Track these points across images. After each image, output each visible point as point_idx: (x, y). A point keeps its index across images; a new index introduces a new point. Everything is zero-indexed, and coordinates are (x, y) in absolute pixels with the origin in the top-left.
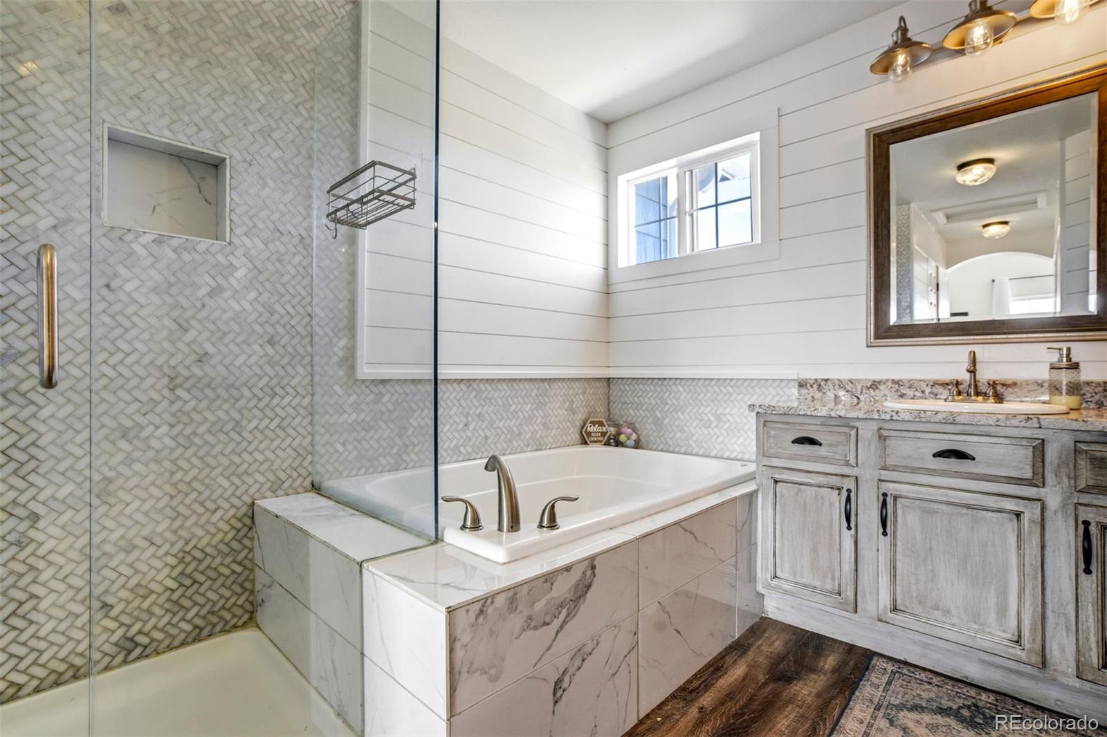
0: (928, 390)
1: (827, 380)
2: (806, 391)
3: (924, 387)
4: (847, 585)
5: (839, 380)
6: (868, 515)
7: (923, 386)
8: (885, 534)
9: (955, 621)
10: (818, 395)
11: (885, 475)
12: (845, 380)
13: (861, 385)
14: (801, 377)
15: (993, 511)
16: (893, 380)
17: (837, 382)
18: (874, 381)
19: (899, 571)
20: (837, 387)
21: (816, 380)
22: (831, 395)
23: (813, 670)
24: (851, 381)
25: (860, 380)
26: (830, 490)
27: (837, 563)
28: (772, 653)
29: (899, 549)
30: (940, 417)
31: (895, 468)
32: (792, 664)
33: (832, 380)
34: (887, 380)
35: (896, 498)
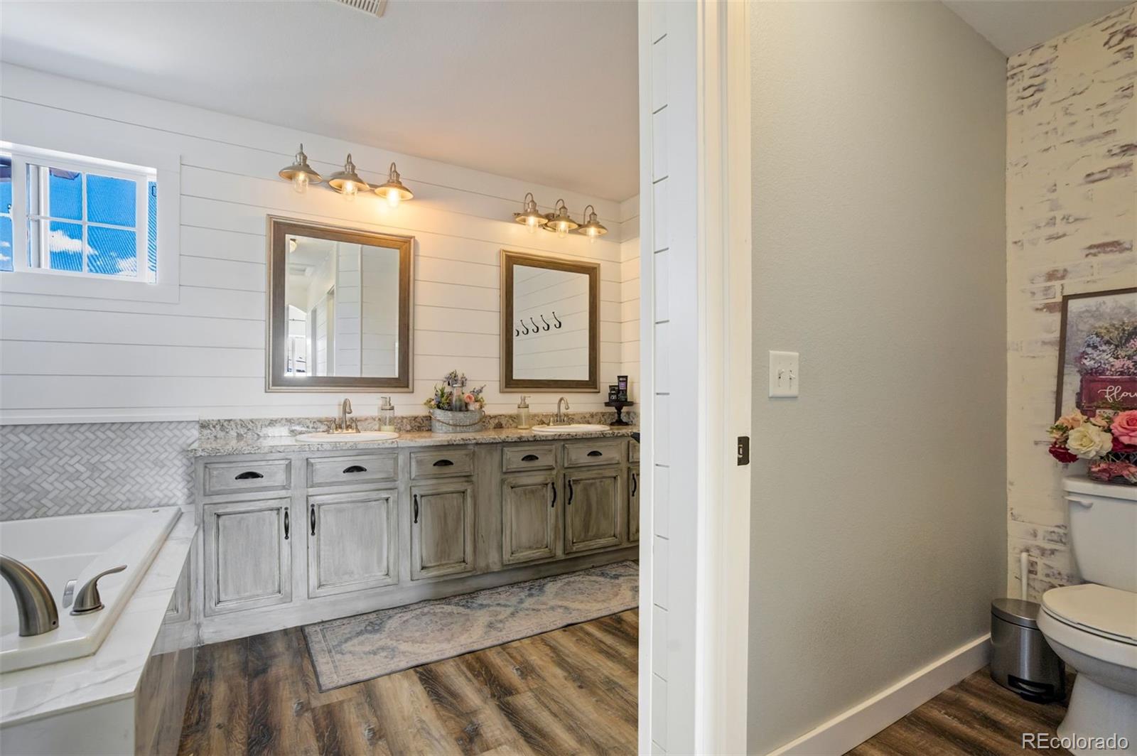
0: (311, 426)
1: (229, 421)
2: (209, 431)
3: (309, 424)
4: (285, 582)
5: (241, 420)
6: (300, 523)
7: (308, 421)
8: (313, 533)
9: (356, 577)
10: (221, 434)
11: (311, 491)
12: (247, 420)
13: (261, 423)
14: (203, 419)
15: (375, 501)
16: (286, 419)
17: (239, 422)
18: (272, 420)
19: (322, 557)
20: (239, 427)
21: (219, 420)
22: (233, 433)
23: (274, 657)
24: (252, 421)
25: (261, 420)
26: (270, 512)
27: (276, 569)
28: (234, 664)
29: (322, 542)
30: (348, 445)
31: (320, 485)
32: (256, 662)
33: (234, 420)
34: (282, 419)
35: (319, 506)
